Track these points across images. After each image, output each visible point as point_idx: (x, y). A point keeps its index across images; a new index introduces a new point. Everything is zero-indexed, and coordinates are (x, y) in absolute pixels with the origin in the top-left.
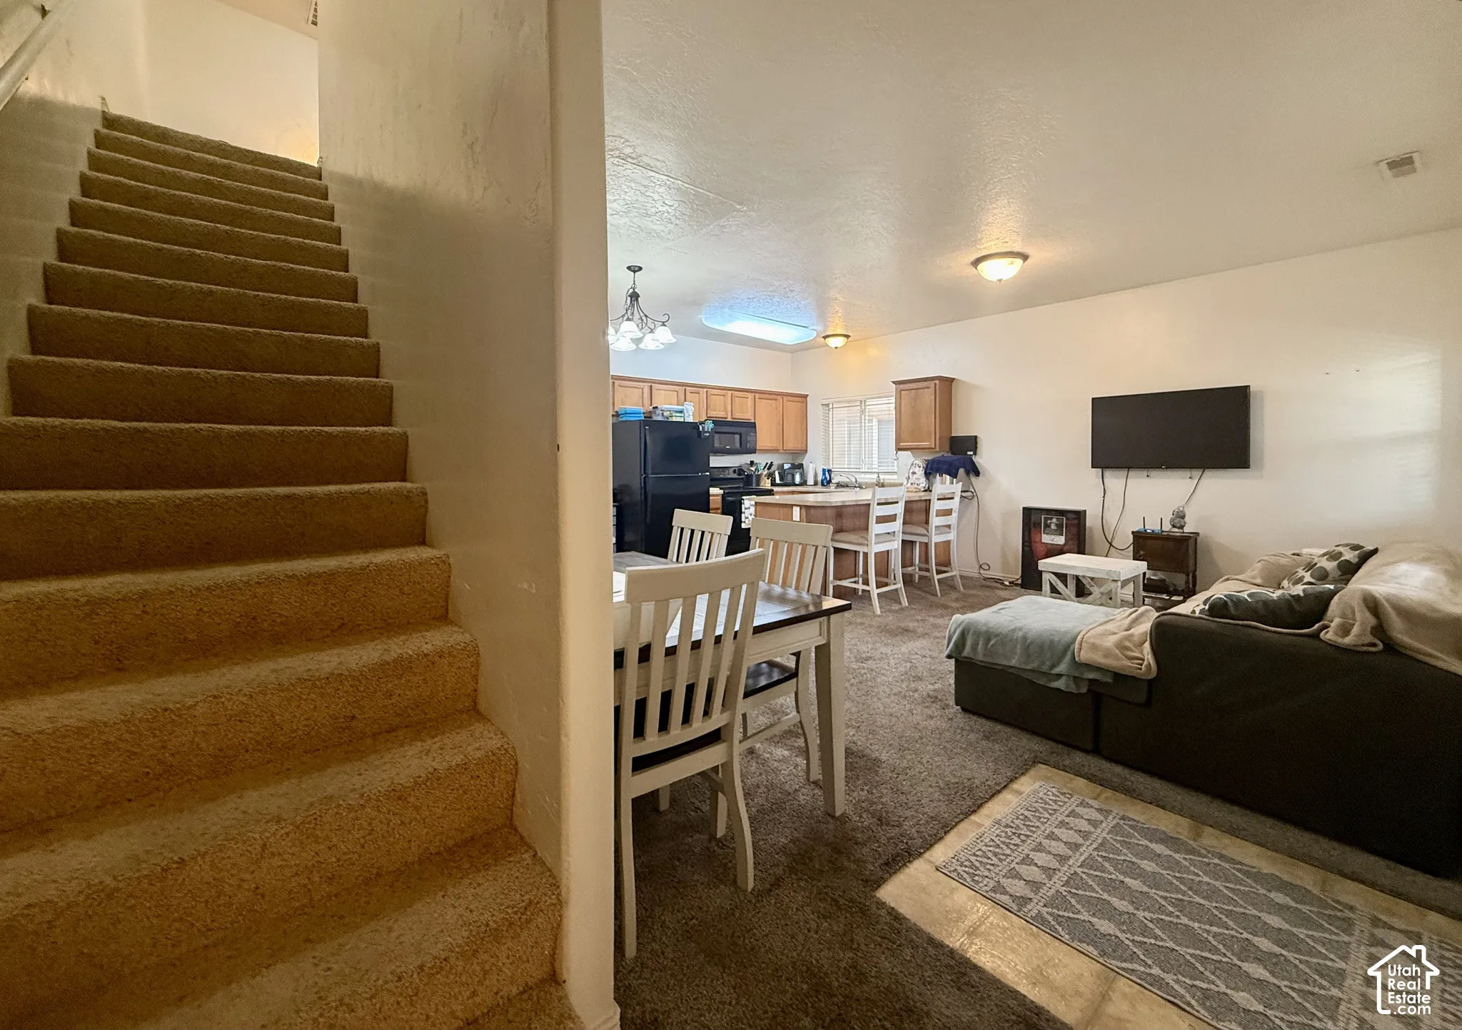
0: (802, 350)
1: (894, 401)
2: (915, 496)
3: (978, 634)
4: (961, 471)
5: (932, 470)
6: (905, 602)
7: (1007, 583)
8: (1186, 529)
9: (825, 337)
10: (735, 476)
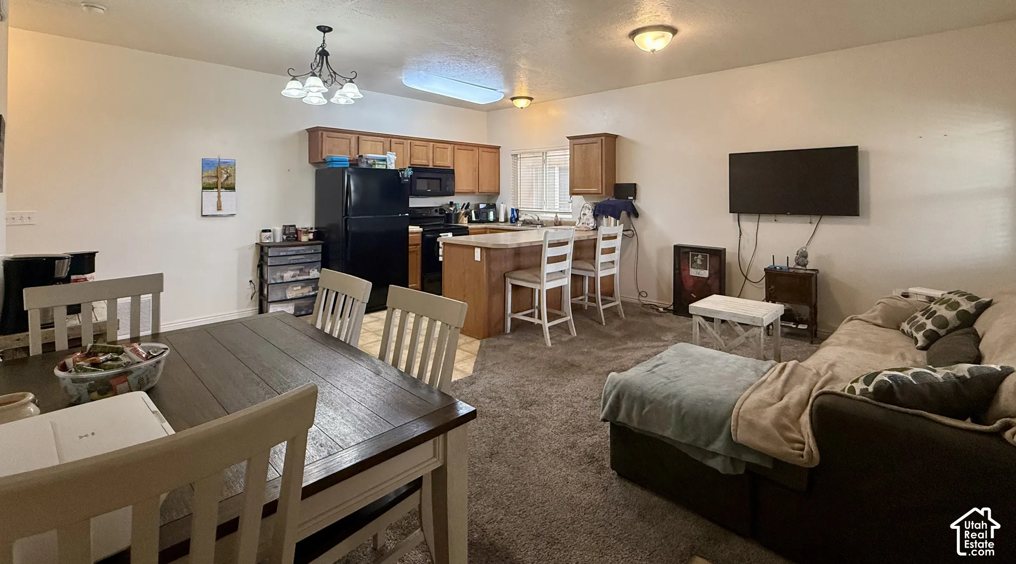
0: (493, 110)
1: (568, 153)
2: (584, 236)
3: (633, 399)
4: (624, 213)
5: (600, 212)
6: (574, 333)
7: (661, 310)
8: (808, 267)
9: (513, 99)
10: (437, 214)
